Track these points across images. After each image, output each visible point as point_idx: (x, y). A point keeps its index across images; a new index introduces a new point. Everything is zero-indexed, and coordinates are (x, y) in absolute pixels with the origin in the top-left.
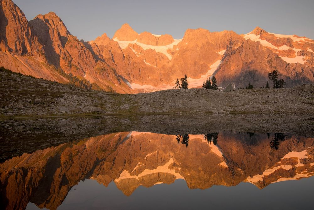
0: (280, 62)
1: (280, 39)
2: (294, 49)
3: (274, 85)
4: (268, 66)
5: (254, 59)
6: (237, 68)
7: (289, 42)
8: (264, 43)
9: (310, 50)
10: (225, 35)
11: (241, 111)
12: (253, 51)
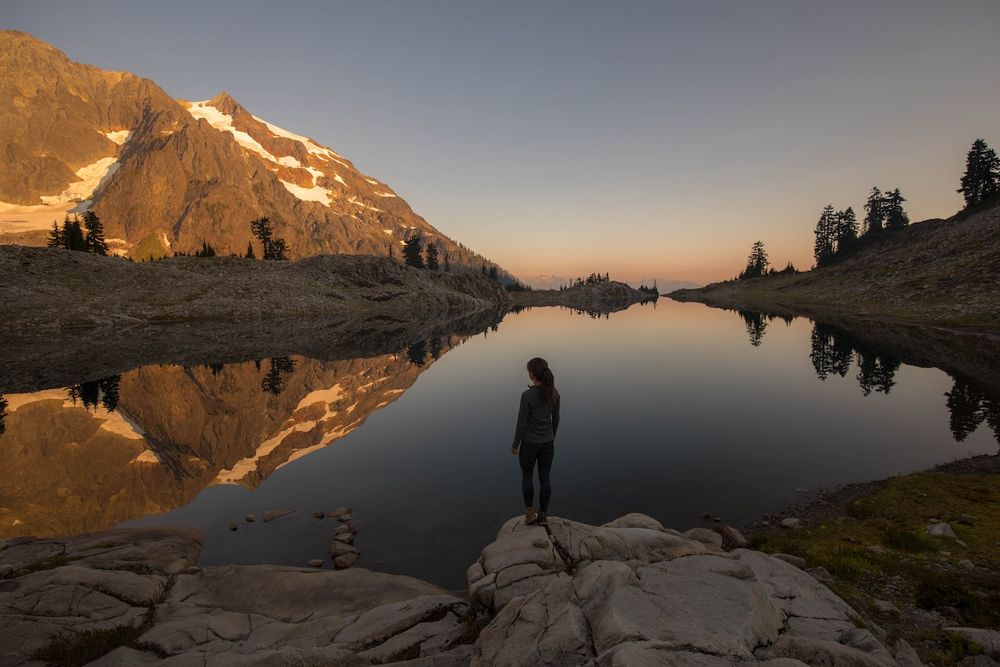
0: (282, 194)
1: (281, 138)
2: (310, 170)
3: (265, 251)
4: (255, 200)
5: (219, 174)
6: (171, 190)
7: (298, 151)
8: (243, 138)
9: (338, 179)
10: (127, 84)
11: (181, 317)
12: (215, 153)
